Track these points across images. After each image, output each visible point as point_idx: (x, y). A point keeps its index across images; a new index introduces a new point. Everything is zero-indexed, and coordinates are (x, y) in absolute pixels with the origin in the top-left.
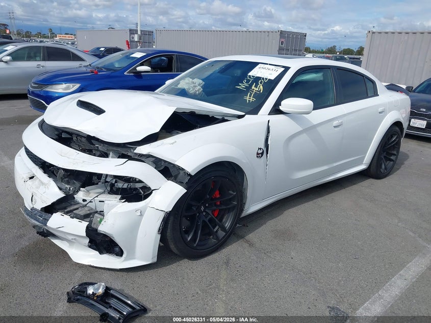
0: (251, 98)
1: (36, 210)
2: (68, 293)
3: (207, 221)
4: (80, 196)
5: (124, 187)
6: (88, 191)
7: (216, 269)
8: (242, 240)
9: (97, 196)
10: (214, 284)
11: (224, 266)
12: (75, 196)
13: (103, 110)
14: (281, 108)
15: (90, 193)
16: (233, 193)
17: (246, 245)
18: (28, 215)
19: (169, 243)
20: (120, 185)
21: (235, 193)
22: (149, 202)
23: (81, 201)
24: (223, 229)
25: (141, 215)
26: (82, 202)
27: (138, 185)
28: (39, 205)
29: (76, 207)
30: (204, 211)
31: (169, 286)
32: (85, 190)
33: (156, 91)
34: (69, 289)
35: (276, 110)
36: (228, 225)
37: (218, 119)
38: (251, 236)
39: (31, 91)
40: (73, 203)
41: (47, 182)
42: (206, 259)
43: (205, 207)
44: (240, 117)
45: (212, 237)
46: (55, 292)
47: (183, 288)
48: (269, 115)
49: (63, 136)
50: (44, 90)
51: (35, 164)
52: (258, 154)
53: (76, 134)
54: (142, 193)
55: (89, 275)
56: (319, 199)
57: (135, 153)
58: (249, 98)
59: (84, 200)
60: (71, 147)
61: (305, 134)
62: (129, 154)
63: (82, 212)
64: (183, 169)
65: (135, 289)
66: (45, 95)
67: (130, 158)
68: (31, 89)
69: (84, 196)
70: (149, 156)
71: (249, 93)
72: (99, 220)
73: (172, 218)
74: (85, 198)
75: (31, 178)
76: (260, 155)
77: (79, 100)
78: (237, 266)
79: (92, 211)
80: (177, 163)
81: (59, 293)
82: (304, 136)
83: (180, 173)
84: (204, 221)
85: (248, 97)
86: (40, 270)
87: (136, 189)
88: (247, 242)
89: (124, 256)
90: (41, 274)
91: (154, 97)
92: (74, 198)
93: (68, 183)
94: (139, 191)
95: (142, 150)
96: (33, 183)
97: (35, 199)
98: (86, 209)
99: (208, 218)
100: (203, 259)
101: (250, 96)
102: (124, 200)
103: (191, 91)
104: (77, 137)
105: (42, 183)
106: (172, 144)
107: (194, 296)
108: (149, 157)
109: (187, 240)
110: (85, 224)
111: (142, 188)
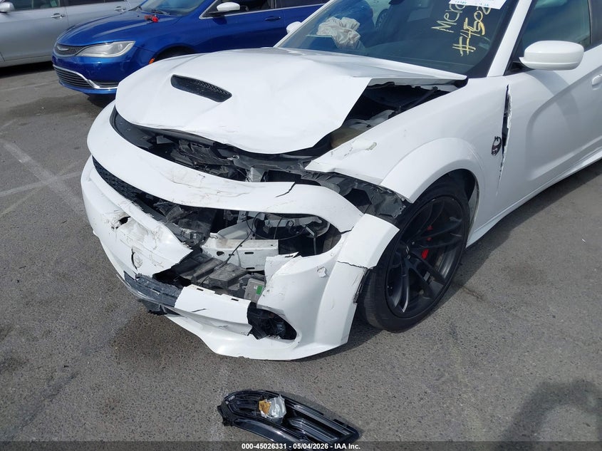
0: (468, 46)
1: (146, 278)
2: (220, 408)
3: (415, 269)
4: (212, 246)
5: (281, 225)
6: (223, 237)
7: (440, 346)
8: (460, 290)
9: (240, 245)
10: (447, 374)
11: (451, 340)
12: (203, 247)
13: (226, 92)
14: (523, 60)
15: (226, 241)
16: (457, 220)
17: (471, 299)
18: (133, 286)
19: (367, 314)
20: (274, 223)
21: (460, 221)
22: (338, 254)
23: (214, 255)
24: (439, 278)
25: (327, 276)
26: (216, 256)
27: (303, 222)
28: (149, 270)
29: (209, 267)
30: (410, 253)
31: (375, 382)
32: (219, 236)
33: (276, 46)
34: (219, 400)
35: (515, 66)
36: (446, 271)
37: (427, 91)
38: (473, 282)
39: (57, 58)
40: (201, 259)
41: (156, 230)
42: (416, 328)
43: (411, 247)
44: (460, 84)
45: (422, 292)
46: (198, 407)
47: (399, 386)
48: (505, 75)
49: (158, 143)
50: (79, 55)
51: (123, 195)
52: (493, 148)
53: (186, 140)
54: (313, 234)
55: (241, 372)
56: (553, 206)
57: (307, 172)
58: (464, 48)
59: (219, 253)
60: (173, 160)
61: (555, 104)
62: (293, 172)
63: (222, 276)
64: (393, 193)
65: (323, 393)
66: (81, 63)
67: (298, 180)
68: (58, 55)
69: (218, 246)
70: (333, 175)
71: (461, 39)
72: (256, 288)
73: (374, 276)
74: (220, 250)
75: (124, 221)
76: (497, 149)
77: (174, 77)
78: (472, 338)
79: (238, 273)
80: (383, 184)
81: (205, 408)
82: (555, 108)
83: (385, 200)
84: (411, 271)
85: (461, 45)
86: (161, 367)
87: (300, 228)
88: (471, 292)
89: (298, 339)
90: (163, 374)
91: (315, 61)
92: (201, 250)
93: (188, 226)
94: (305, 230)
95: (322, 164)
96: (130, 231)
97: (139, 259)
98: (228, 268)
99: (416, 264)
100: (412, 330)
101: (464, 42)
102: (295, 254)
103: (342, 41)
104: (189, 145)
105: (145, 231)
106: (371, 148)
107: (422, 399)
108: (333, 177)
109: (393, 305)
110: (244, 304)
111: (309, 225)
